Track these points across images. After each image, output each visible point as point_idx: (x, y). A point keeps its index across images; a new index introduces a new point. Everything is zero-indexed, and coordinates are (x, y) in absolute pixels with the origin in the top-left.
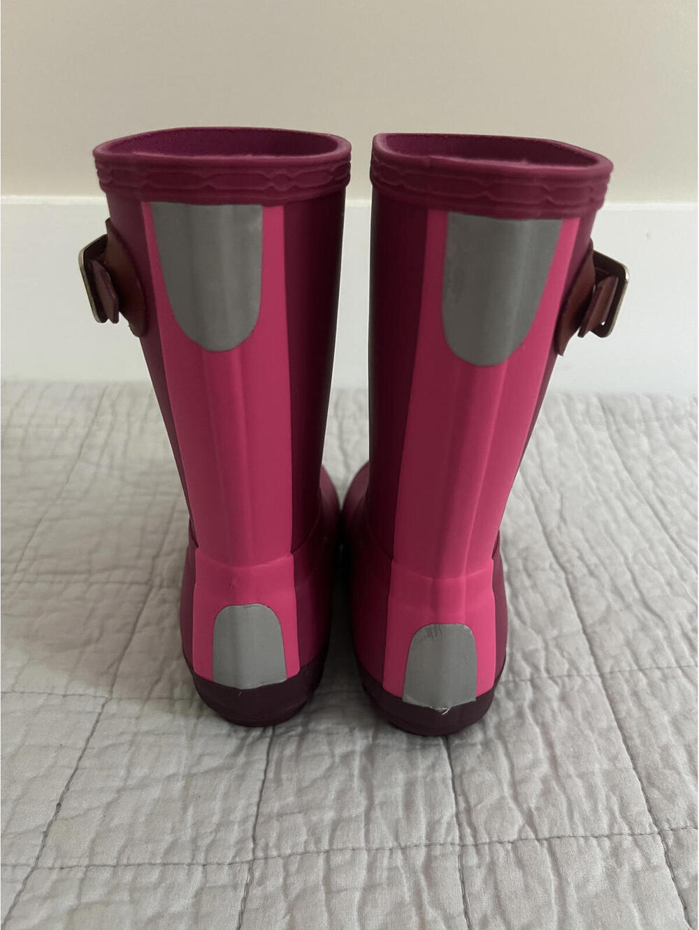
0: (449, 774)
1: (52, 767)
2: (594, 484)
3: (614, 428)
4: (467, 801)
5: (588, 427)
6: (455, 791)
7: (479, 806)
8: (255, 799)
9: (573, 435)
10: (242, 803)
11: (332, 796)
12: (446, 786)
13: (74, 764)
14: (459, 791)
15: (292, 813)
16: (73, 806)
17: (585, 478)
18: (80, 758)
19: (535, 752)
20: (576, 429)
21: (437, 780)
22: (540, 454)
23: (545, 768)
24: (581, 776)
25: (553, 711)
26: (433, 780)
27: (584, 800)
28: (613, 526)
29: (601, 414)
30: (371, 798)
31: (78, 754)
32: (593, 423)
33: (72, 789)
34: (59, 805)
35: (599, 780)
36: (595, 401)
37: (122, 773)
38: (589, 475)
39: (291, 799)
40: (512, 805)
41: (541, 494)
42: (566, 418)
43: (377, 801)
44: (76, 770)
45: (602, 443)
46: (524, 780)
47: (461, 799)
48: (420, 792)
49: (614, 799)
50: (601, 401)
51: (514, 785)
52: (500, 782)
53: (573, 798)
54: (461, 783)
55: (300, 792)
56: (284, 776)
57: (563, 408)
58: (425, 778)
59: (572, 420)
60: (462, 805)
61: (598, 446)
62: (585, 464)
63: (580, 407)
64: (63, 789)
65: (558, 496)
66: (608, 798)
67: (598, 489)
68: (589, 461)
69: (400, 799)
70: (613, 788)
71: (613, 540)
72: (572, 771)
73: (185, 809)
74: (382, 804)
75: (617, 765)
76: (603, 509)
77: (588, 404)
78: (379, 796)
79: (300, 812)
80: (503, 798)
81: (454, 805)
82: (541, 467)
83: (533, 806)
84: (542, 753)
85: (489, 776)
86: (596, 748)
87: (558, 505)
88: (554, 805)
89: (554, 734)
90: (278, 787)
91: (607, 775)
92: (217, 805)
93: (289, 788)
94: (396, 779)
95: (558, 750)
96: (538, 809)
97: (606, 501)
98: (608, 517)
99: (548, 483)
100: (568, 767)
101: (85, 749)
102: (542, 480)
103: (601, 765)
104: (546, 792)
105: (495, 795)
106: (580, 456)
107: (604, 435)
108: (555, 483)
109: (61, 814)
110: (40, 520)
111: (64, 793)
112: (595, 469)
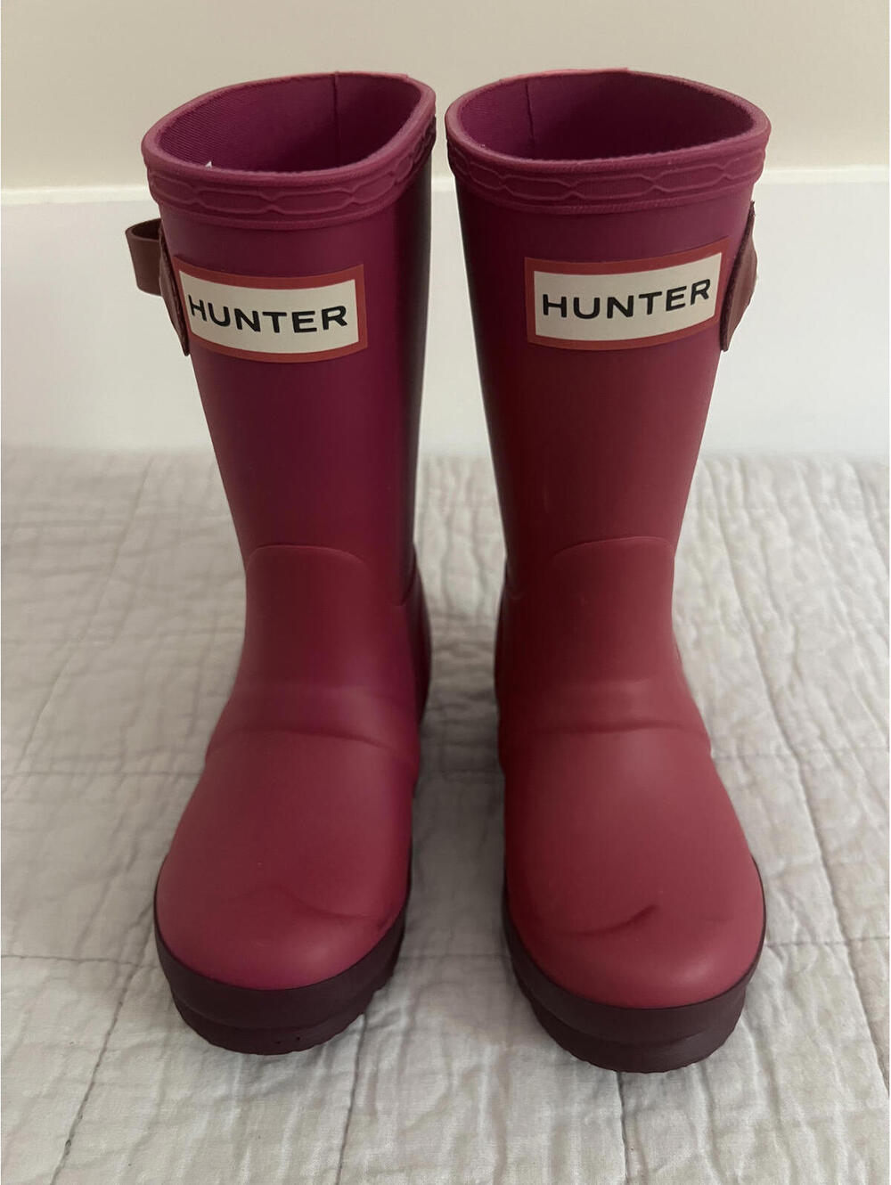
0: (618, 1112)
1: (59, 1080)
2: (843, 608)
3: (876, 514)
4: (643, 1161)
5: (839, 515)
6: (625, 1141)
7: (660, 1171)
8: (337, 1141)
9: (817, 529)
10: (319, 1147)
11: (447, 1145)
12: (613, 1135)
13: (89, 1076)
14: (631, 1141)
15: (390, 1172)
16: (87, 1144)
17: (832, 600)
18: (98, 1065)
19: (747, 1081)
20: (820, 517)
21: (600, 1122)
22: (766, 559)
23: (761, 1106)
24: (814, 1124)
25: (775, 1008)
26: (594, 1123)
27: (816, 1164)
28: (871, 682)
29: (858, 491)
30: (503, 1152)
31: (94, 1060)
32: (847, 509)
33: (85, 1118)
34: (69, 1142)
35: (839, 1131)
36: (849, 472)
37: (154, 1094)
38: (836, 592)
39: (389, 1146)
40: (710, 1171)
41: (767, 629)
42: (806, 499)
43: (511, 1158)
44: (92, 1084)
45: (857, 538)
46: (731, 1128)
47: (634, 1155)
48: (575, 1142)
49: (861, 1167)
50: (858, 472)
51: (714, 1135)
52: (692, 1128)
53: (799, 1164)
54: (636, 1130)
55: (402, 1134)
56: (379, 1106)
57: (802, 485)
58: (583, 1115)
59: (816, 504)
60: (636, 1168)
61: (852, 545)
62: (832, 574)
63: (827, 481)
64: (74, 1117)
65: (791, 629)
66: (852, 1164)
67: (850, 614)
68: (837, 567)
69: (545, 1153)
70: (861, 1144)
71: (870, 706)
72: (801, 1114)
73: (239, 1156)
74: (519, 1162)
75: (869, 1105)
76: (857, 650)
77: (839, 478)
78: (515, 1149)
79: (402, 1170)
80: (696, 1157)
81: (624, 1166)
82: (768, 580)
83: (740, 1173)
84: (758, 1083)
85: (676, 1118)
86: (838, 1079)
87: (789, 647)
88: (771, 1175)
89: (775, 1049)
90: (371, 1122)
91: (853, 1120)
92: (284, 1150)
93: (387, 1128)
94: (540, 1119)
95: (782, 1077)
96: (747, 1178)
97: (862, 637)
98: (862, 665)
99: (777, 606)
100: (796, 1109)
101: (104, 1050)
102: (769, 604)
103: (844, 1105)
104: (761, 1151)
105: (686, 1153)
106: (826, 562)
107: (861, 526)
108: (787, 607)
109: (70, 1160)
110: (57, 676)
111: (75, 1125)
112: (847, 581)
